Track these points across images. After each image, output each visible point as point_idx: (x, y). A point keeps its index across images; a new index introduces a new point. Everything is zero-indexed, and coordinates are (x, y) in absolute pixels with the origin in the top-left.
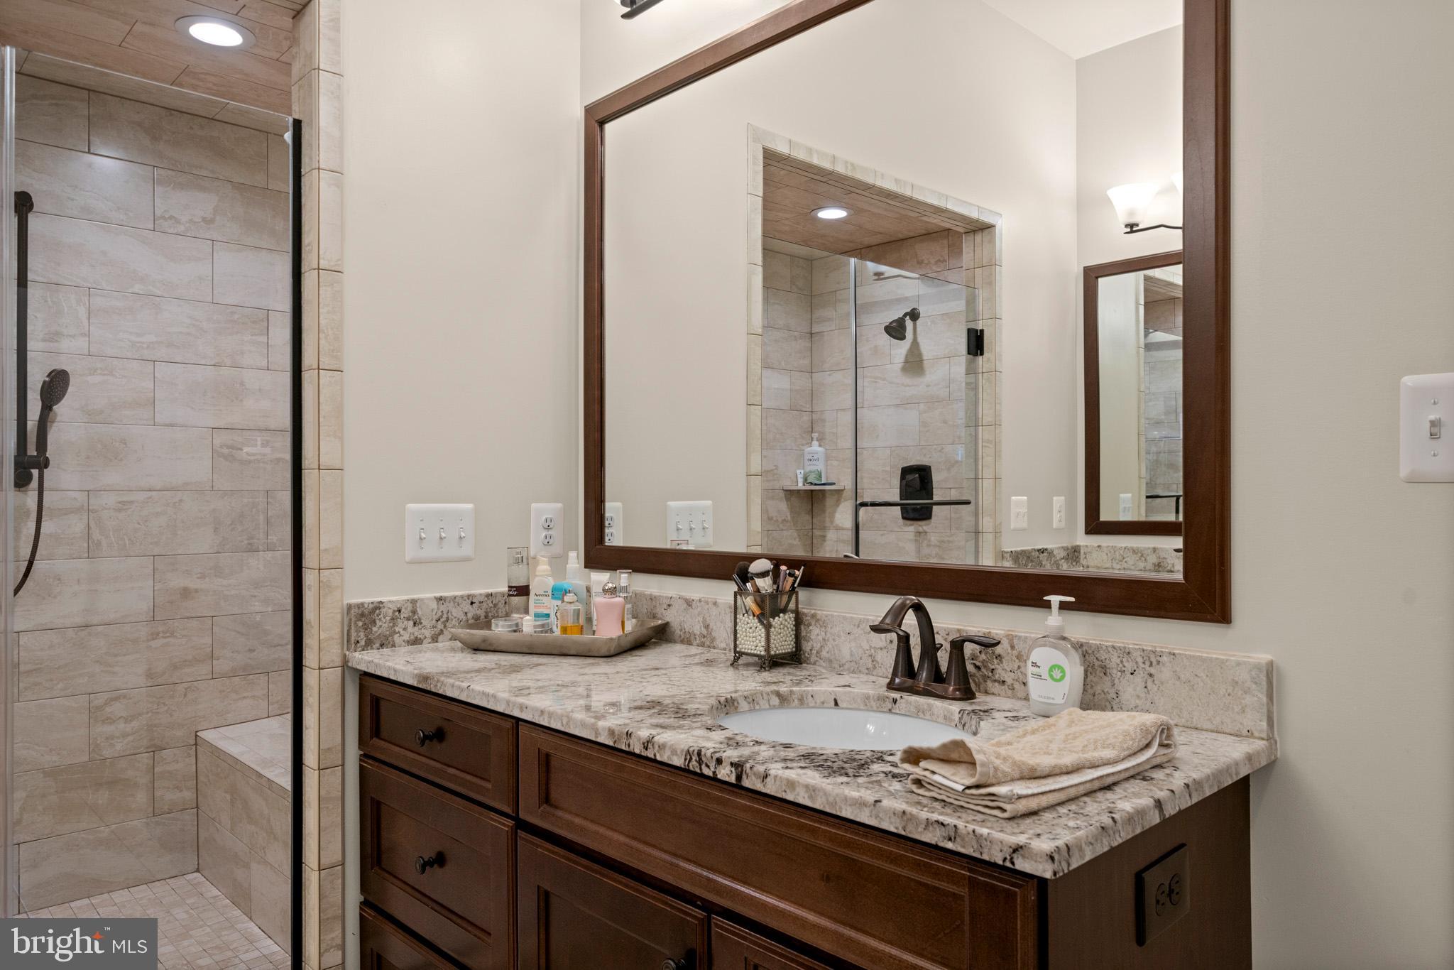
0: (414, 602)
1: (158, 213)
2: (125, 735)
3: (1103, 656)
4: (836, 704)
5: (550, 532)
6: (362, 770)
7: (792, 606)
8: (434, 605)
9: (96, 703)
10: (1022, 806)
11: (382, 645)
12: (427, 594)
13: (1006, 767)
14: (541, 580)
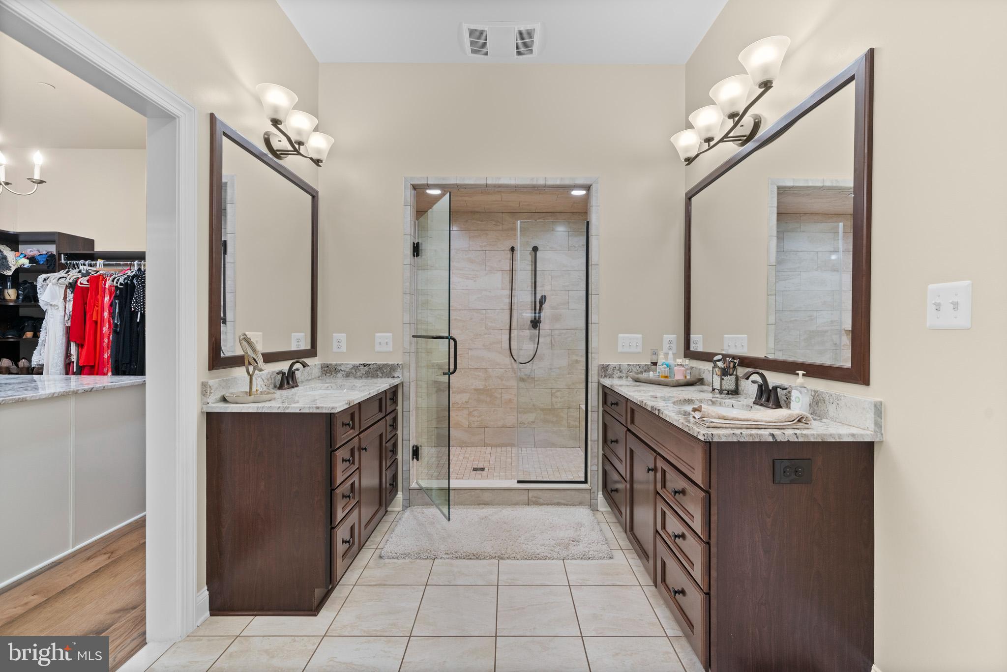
0: (620, 365)
1: (570, 245)
2: (560, 402)
3: (824, 396)
4: (733, 406)
5: (671, 345)
6: (603, 414)
7: (735, 373)
8: (627, 366)
9: (553, 392)
10: (712, 425)
11: (609, 377)
12: (624, 363)
13: (713, 415)
14: (661, 360)
